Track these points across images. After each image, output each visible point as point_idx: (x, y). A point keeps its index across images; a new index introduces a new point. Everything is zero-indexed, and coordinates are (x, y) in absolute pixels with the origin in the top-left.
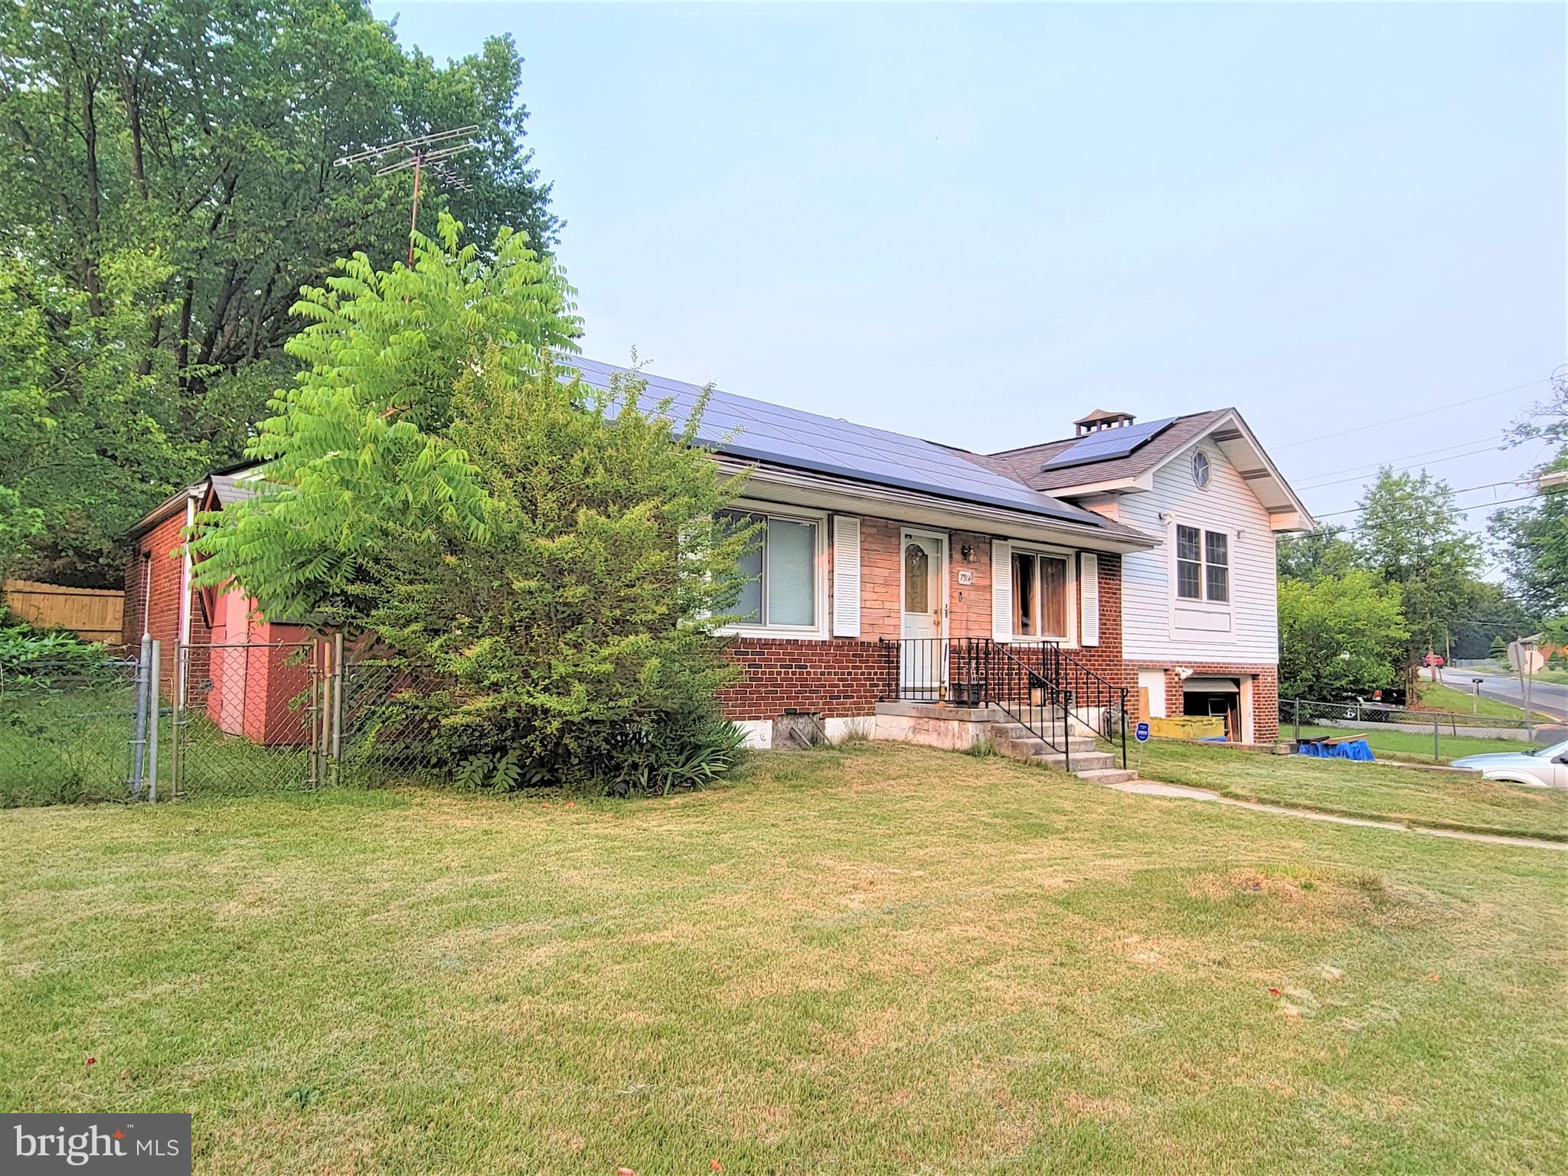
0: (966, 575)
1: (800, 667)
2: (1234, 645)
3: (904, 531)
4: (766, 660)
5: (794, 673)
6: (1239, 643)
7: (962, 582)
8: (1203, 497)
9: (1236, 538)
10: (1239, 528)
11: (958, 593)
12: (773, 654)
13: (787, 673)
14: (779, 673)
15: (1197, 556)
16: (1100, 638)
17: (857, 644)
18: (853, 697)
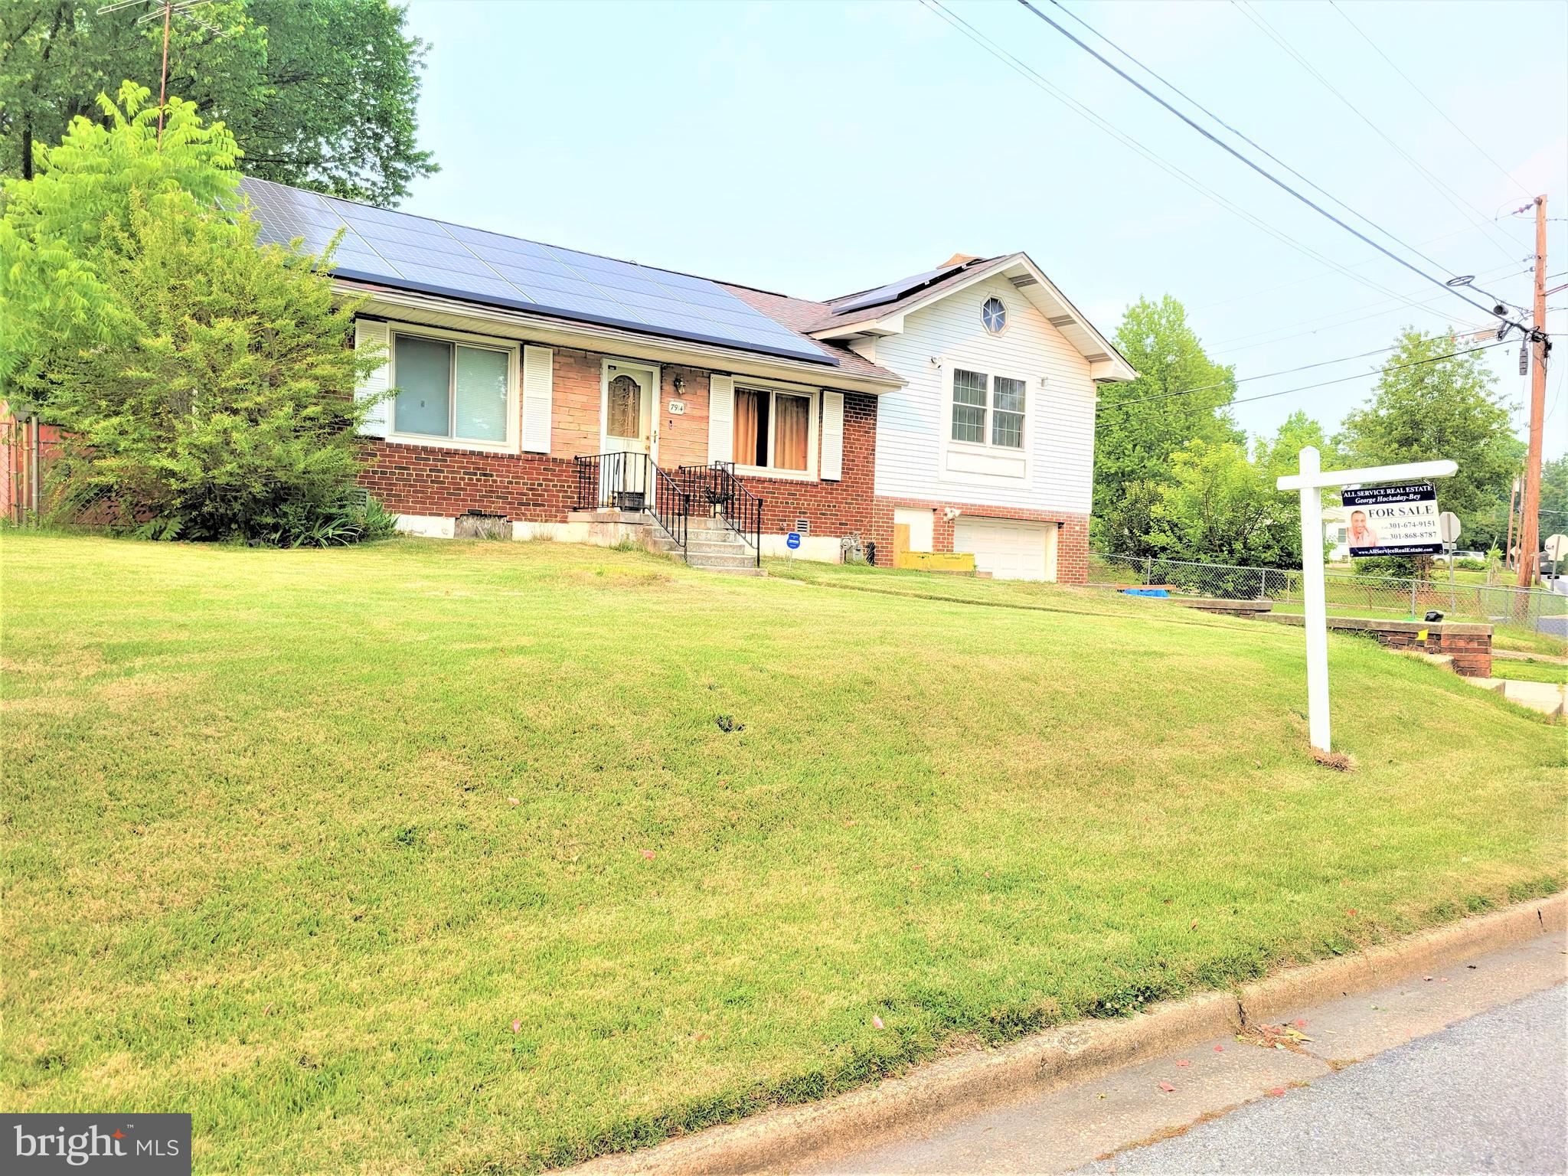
0: (676, 406)
1: (485, 475)
2: (1030, 491)
3: (606, 362)
4: (448, 466)
5: (478, 480)
6: (1035, 490)
7: (673, 411)
8: (997, 343)
9: (1039, 386)
10: (1044, 376)
11: (668, 421)
12: (456, 462)
13: (472, 479)
14: (462, 479)
15: (983, 402)
16: (843, 473)
17: (548, 460)
18: (544, 505)
